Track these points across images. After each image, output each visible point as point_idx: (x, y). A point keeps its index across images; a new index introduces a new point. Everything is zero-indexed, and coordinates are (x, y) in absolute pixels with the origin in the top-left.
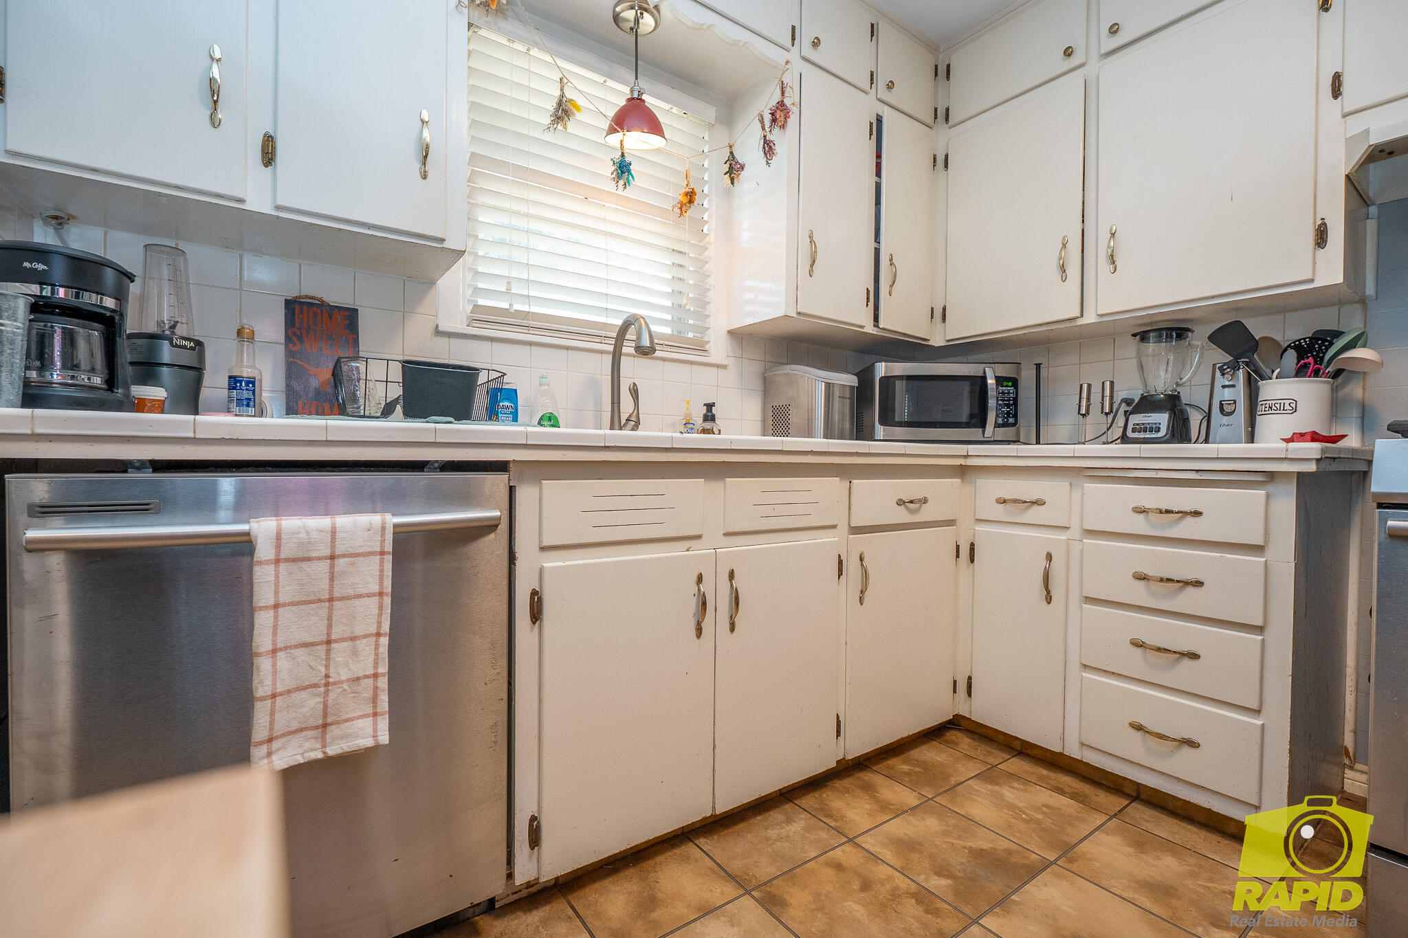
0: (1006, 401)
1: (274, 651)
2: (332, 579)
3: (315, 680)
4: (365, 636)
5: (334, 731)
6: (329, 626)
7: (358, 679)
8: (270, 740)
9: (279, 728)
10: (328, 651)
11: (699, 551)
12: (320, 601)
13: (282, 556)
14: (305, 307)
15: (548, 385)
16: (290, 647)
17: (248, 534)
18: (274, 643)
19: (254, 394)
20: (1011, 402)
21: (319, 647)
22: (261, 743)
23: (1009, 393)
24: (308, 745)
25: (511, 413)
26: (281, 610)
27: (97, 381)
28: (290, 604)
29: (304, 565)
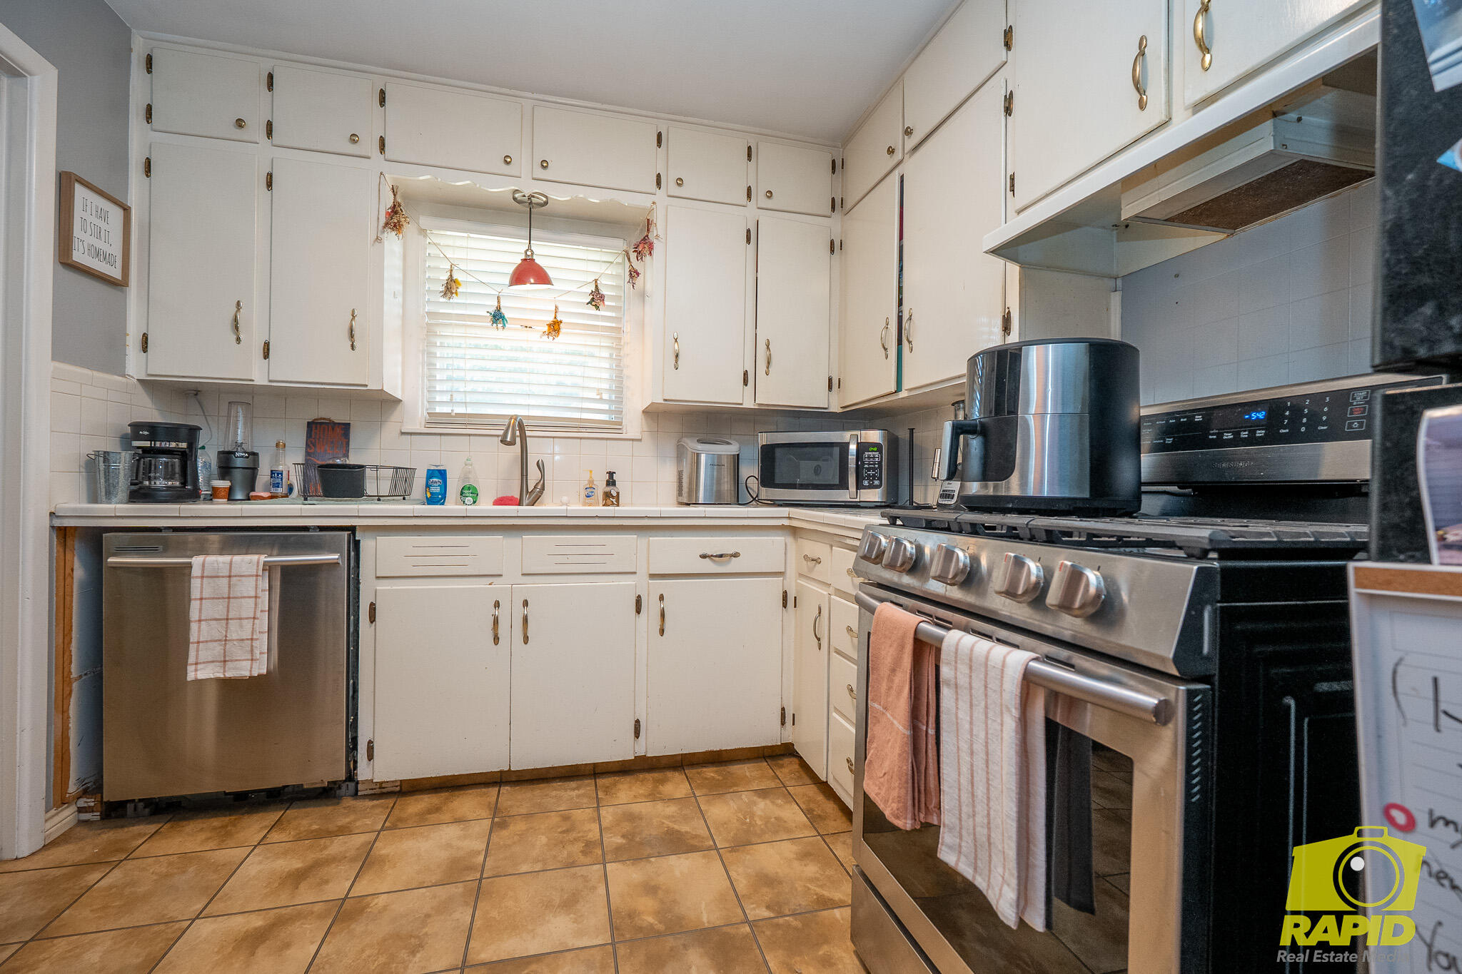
0: (872, 464)
1: (200, 621)
2: (229, 587)
3: (220, 638)
4: (247, 618)
5: (229, 665)
6: (228, 611)
7: (243, 640)
8: (196, 664)
9: (202, 658)
10: (227, 624)
11: (498, 584)
12: (224, 598)
13: (205, 574)
14: (318, 426)
15: (471, 465)
16: (208, 620)
17: (190, 563)
18: (200, 616)
19: (282, 480)
20: (877, 466)
21: (223, 621)
22: (192, 664)
23: (874, 457)
24: (217, 669)
25: (439, 486)
26: (204, 601)
27: (177, 484)
28: (209, 599)
29: (216, 579)
